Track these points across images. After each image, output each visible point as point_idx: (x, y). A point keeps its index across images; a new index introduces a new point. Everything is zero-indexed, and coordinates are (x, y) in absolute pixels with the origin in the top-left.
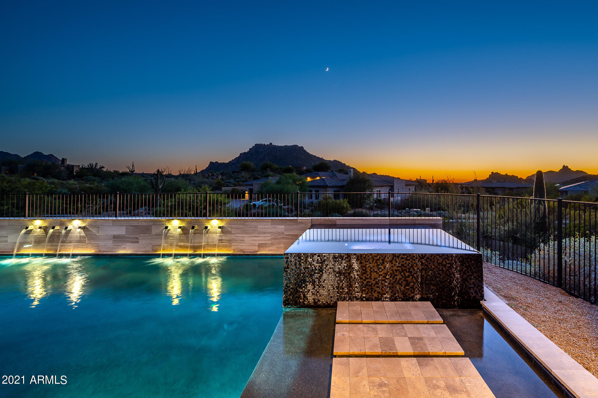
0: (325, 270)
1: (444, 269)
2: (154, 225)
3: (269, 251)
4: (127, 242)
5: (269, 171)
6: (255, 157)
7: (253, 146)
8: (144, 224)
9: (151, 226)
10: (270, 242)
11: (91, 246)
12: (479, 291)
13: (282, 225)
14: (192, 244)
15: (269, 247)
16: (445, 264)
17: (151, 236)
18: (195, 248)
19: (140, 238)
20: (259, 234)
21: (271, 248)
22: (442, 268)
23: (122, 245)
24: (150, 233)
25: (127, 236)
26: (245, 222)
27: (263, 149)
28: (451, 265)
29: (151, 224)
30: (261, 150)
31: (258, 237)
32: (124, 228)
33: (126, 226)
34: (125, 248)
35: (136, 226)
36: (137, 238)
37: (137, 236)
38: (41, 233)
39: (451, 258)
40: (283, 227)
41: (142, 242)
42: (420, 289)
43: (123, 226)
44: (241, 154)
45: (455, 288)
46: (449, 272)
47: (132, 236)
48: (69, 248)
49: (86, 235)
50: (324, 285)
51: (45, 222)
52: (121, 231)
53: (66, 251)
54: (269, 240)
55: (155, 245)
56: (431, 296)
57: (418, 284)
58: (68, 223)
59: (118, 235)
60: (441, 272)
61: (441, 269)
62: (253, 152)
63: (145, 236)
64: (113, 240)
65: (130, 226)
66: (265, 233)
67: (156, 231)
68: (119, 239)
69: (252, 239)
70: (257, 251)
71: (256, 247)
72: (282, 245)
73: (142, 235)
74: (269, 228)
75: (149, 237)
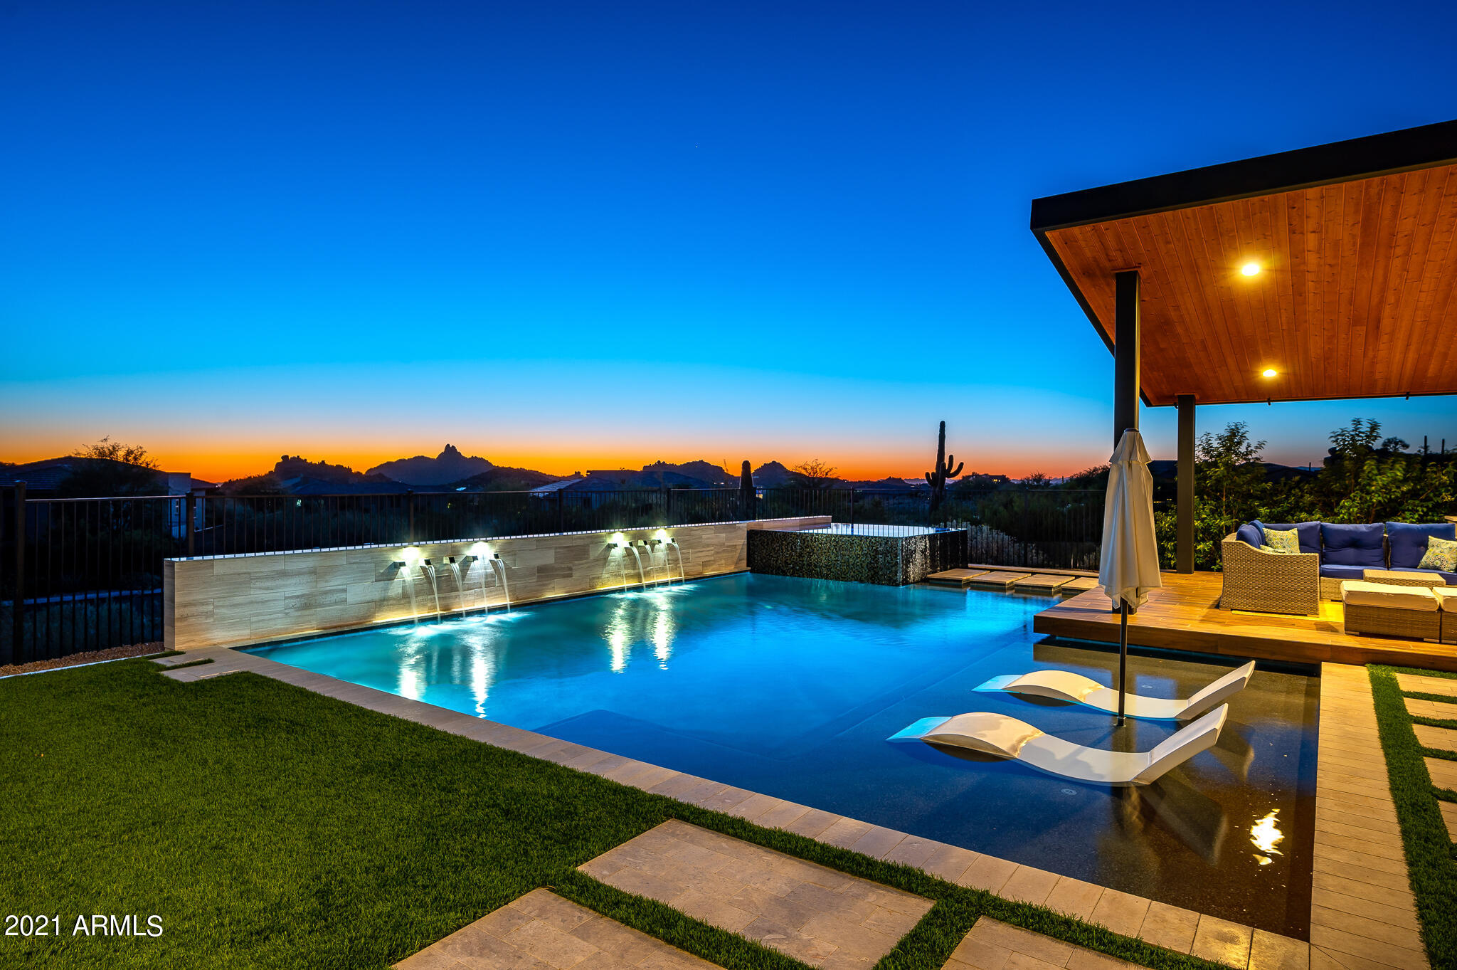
2: (592, 543)
3: (712, 571)
4: (558, 576)
8: (580, 543)
9: (588, 545)
10: (712, 558)
13: (723, 533)
14: (636, 571)
15: (712, 565)
17: (588, 563)
19: (574, 568)
20: (703, 547)
21: (714, 566)
23: (550, 584)
24: (587, 558)
25: (557, 566)
26: (692, 530)
29: (588, 541)
31: (702, 551)
32: (552, 552)
33: (556, 548)
34: (553, 588)
35: (568, 547)
36: (570, 569)
37: (570, 565)
38: (417, 574)
40: (724, 535)
41: (576, 574)
43: (550, 548)
47: (563, 566)
48: (468, 601)
49: (495, 570)
51: (423, 551)
52: (549, 558)
54: (711, 556)
55: (592, 578)
58: (466, 549)
59: (544, 565)
63: (580, 564)
64: (538, 576)
65: (560, 548)
66: (708, 545)
67: (595, 553)
68: (545, 574)
69: (696, 555)
70: (701, 573)
71: (701, 568)
72: (723, 562)
73: (576, 562)
74: (712, 538)
75: (586, 565)
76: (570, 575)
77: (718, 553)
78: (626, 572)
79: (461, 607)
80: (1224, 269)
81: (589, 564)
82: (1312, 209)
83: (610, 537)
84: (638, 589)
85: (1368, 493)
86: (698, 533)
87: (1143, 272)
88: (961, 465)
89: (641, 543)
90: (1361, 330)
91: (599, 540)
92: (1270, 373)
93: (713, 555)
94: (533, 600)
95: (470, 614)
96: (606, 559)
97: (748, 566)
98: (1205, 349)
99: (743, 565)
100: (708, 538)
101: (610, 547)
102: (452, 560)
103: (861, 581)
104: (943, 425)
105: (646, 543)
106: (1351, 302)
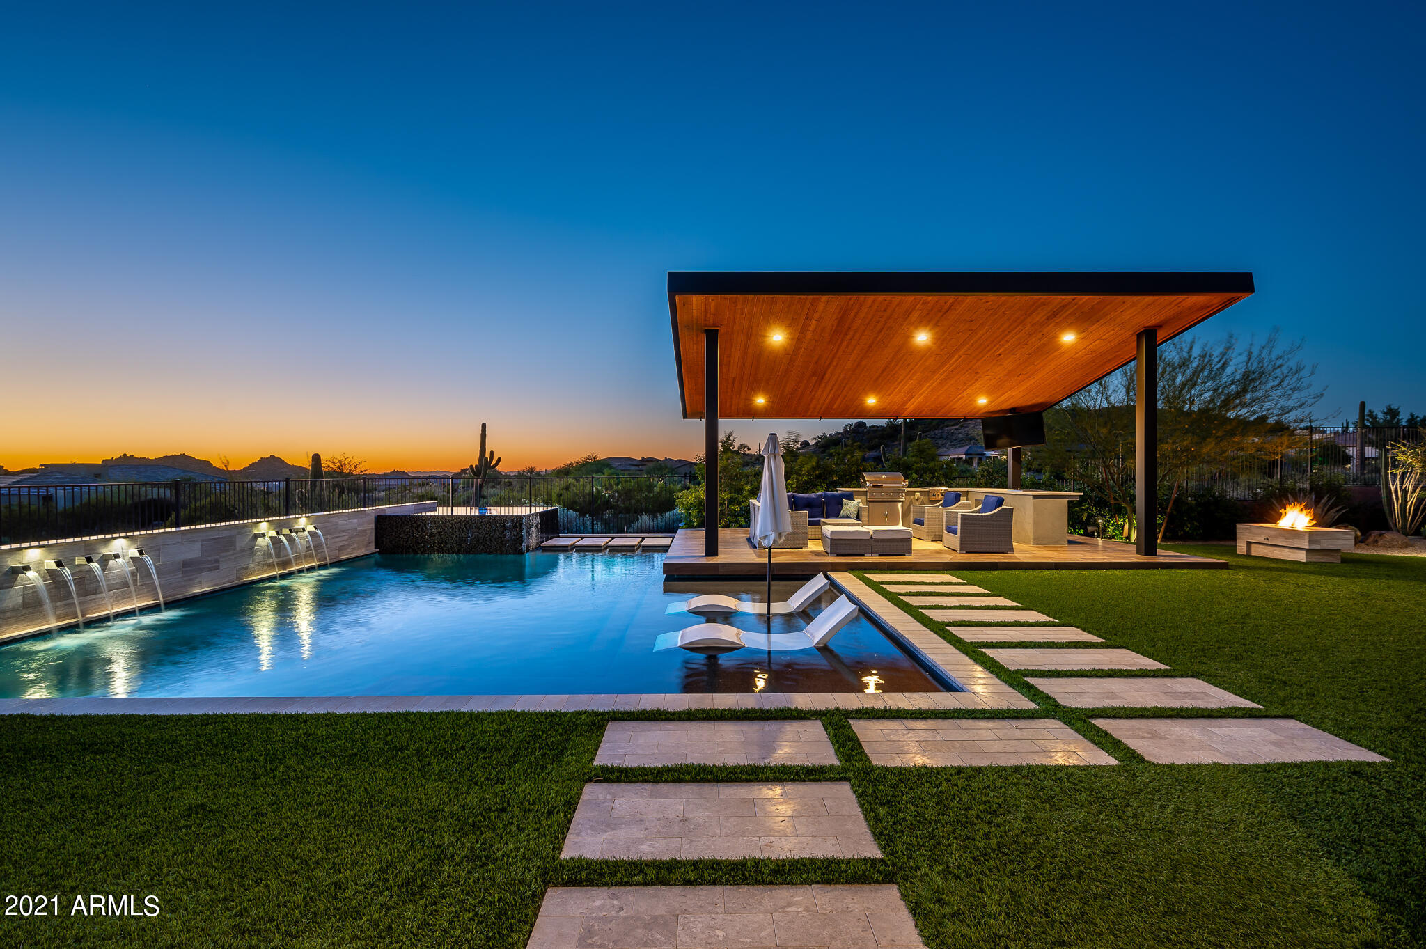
2: (239, 533)
3: (347, 554)
4: (203, 570)
8: (227, 534)
9: (234, 536)
10: (347, 543)
11: (145, 590)
13: (355, 519)
14: (281, 559)
15: (346, 549)
17: (235, 554)
18: (284, 564)
19: (221, 560)
20: (340, 533)
21: (349, 550)
23: (197, 578)
24: (235, 549)
25: (203, 559)
26: (330, 517)
29: (234, 532)
31: (338, 537)
32: (198, 546)
33: (203, 541)
34: (200, 582)
35: (215, 539)
36: (217, 561)
37: (217, 558)
38: (46, 578)
40: (356, 521)
41: (223, 566)
43: (197, 541)
47: (210, 559)
49: (137, 568)
51: (50, 551)
52: (193, 551)
53: (99, 612)
55: (240, 569)
58: (103, 546)
59: (190, 559)
63: (227, 556)
64: (184, 572)
65: (207, 540)
66: (343, 531)
67: (241, 544)
68: (190, 568)
69: (334, 540)
70: (338, 557)
71: (337, 552)
72: (356, 545)
73: (223, 554)
74: (347, 524)
75: (233, 557)
76: (217, 568)
77: (351, 538)
79: (108, 610)
80: (764, 336)
81: (235, 556)
82: (821, 307)
83: (256, 527)
84: (283, 577)
85: (800, 475)
86: (334, 519)
87: (722, 331)
88: (499, 459)
89: (286, 531)
90: (815, 379)
91: (245, 530)
92: (760, 401)
93: (347, 540)
94: (181, 596)
95: (118, 616)
96: (252, 548)
97: (376, 548)
98: (733, 383)
99: (372, 549)
100: (344, 524)
101: (256, 536)
102: (89, 560)
103: (490, 553)
104: (484, 426)
105: (291, 531)
106: (817, 362)
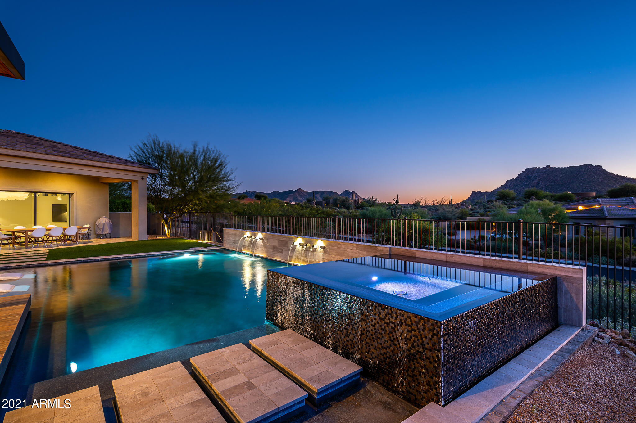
0: (288, 293)
1: (387, 328)
5: (535, 199)
6: (526, 183)
7: (523, 171)
8: (285, 239)
9: (288, 241)
11: (265, 252)
12: (434, 385)
16: (388, 321)
22: (385, 327)
23: (276, 253)
25: (278, 247)
26: (339, 244)
27: (536, 174)
28: (395, 326)
30: (534, 175)
34: (277, 256)
35: (282, 240)
36: (282, 250)
39: (395, 315)
42: (359, 346)
44: (507, 181)
45: (400, 363)
46: (393, 336)
50: (287, 309)
51: (250, 233)
52: (275, 243)
56: (371, 362)
57: (357, 338)
58: (257, 235)
59: (275, 246)
60: (382, 332)
61: (383, 327)
62: (523, 178)
63: (286, 249)
65: (279, 241)
67: (291, 245)
68: (275, 249)
73: (284, 247)
74: (355, 253)
75: (288, 251)
76: (282, 253)
78: (303, 258)
83: (295, 239)
86: (343, 246)
89: (310, 245)
96: (295, 249)
100: (352, 252)
101: (296, 244)
